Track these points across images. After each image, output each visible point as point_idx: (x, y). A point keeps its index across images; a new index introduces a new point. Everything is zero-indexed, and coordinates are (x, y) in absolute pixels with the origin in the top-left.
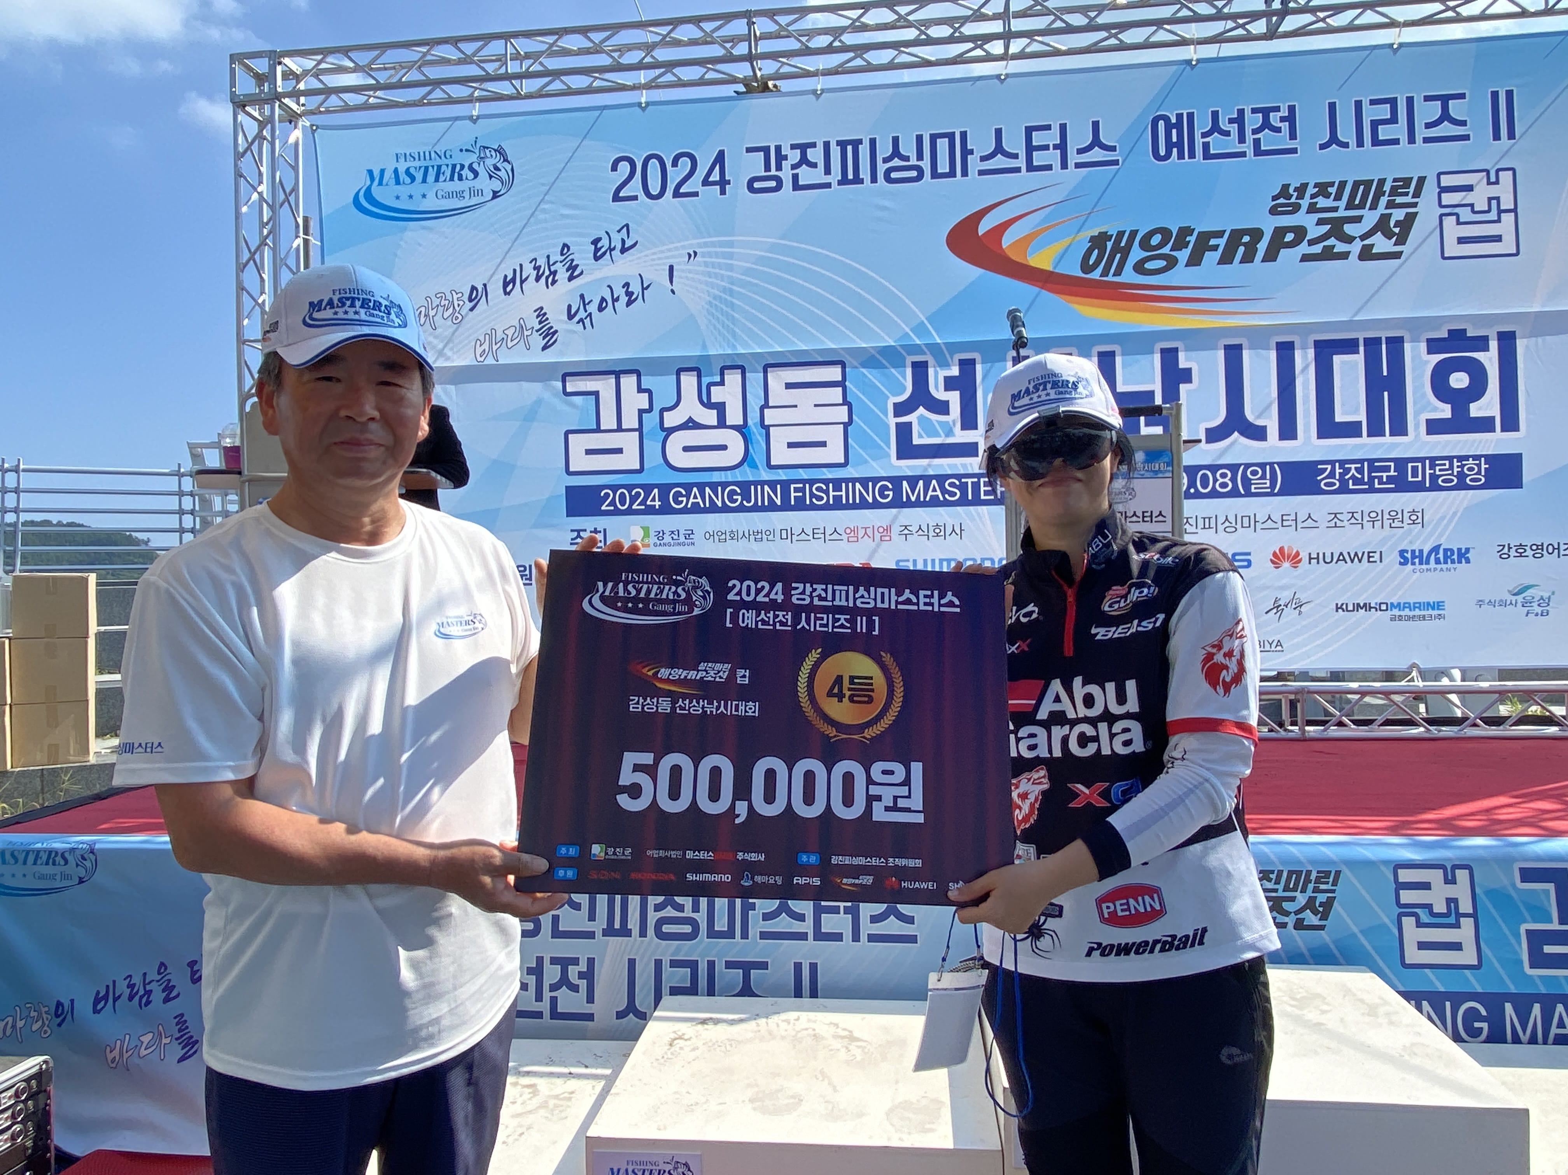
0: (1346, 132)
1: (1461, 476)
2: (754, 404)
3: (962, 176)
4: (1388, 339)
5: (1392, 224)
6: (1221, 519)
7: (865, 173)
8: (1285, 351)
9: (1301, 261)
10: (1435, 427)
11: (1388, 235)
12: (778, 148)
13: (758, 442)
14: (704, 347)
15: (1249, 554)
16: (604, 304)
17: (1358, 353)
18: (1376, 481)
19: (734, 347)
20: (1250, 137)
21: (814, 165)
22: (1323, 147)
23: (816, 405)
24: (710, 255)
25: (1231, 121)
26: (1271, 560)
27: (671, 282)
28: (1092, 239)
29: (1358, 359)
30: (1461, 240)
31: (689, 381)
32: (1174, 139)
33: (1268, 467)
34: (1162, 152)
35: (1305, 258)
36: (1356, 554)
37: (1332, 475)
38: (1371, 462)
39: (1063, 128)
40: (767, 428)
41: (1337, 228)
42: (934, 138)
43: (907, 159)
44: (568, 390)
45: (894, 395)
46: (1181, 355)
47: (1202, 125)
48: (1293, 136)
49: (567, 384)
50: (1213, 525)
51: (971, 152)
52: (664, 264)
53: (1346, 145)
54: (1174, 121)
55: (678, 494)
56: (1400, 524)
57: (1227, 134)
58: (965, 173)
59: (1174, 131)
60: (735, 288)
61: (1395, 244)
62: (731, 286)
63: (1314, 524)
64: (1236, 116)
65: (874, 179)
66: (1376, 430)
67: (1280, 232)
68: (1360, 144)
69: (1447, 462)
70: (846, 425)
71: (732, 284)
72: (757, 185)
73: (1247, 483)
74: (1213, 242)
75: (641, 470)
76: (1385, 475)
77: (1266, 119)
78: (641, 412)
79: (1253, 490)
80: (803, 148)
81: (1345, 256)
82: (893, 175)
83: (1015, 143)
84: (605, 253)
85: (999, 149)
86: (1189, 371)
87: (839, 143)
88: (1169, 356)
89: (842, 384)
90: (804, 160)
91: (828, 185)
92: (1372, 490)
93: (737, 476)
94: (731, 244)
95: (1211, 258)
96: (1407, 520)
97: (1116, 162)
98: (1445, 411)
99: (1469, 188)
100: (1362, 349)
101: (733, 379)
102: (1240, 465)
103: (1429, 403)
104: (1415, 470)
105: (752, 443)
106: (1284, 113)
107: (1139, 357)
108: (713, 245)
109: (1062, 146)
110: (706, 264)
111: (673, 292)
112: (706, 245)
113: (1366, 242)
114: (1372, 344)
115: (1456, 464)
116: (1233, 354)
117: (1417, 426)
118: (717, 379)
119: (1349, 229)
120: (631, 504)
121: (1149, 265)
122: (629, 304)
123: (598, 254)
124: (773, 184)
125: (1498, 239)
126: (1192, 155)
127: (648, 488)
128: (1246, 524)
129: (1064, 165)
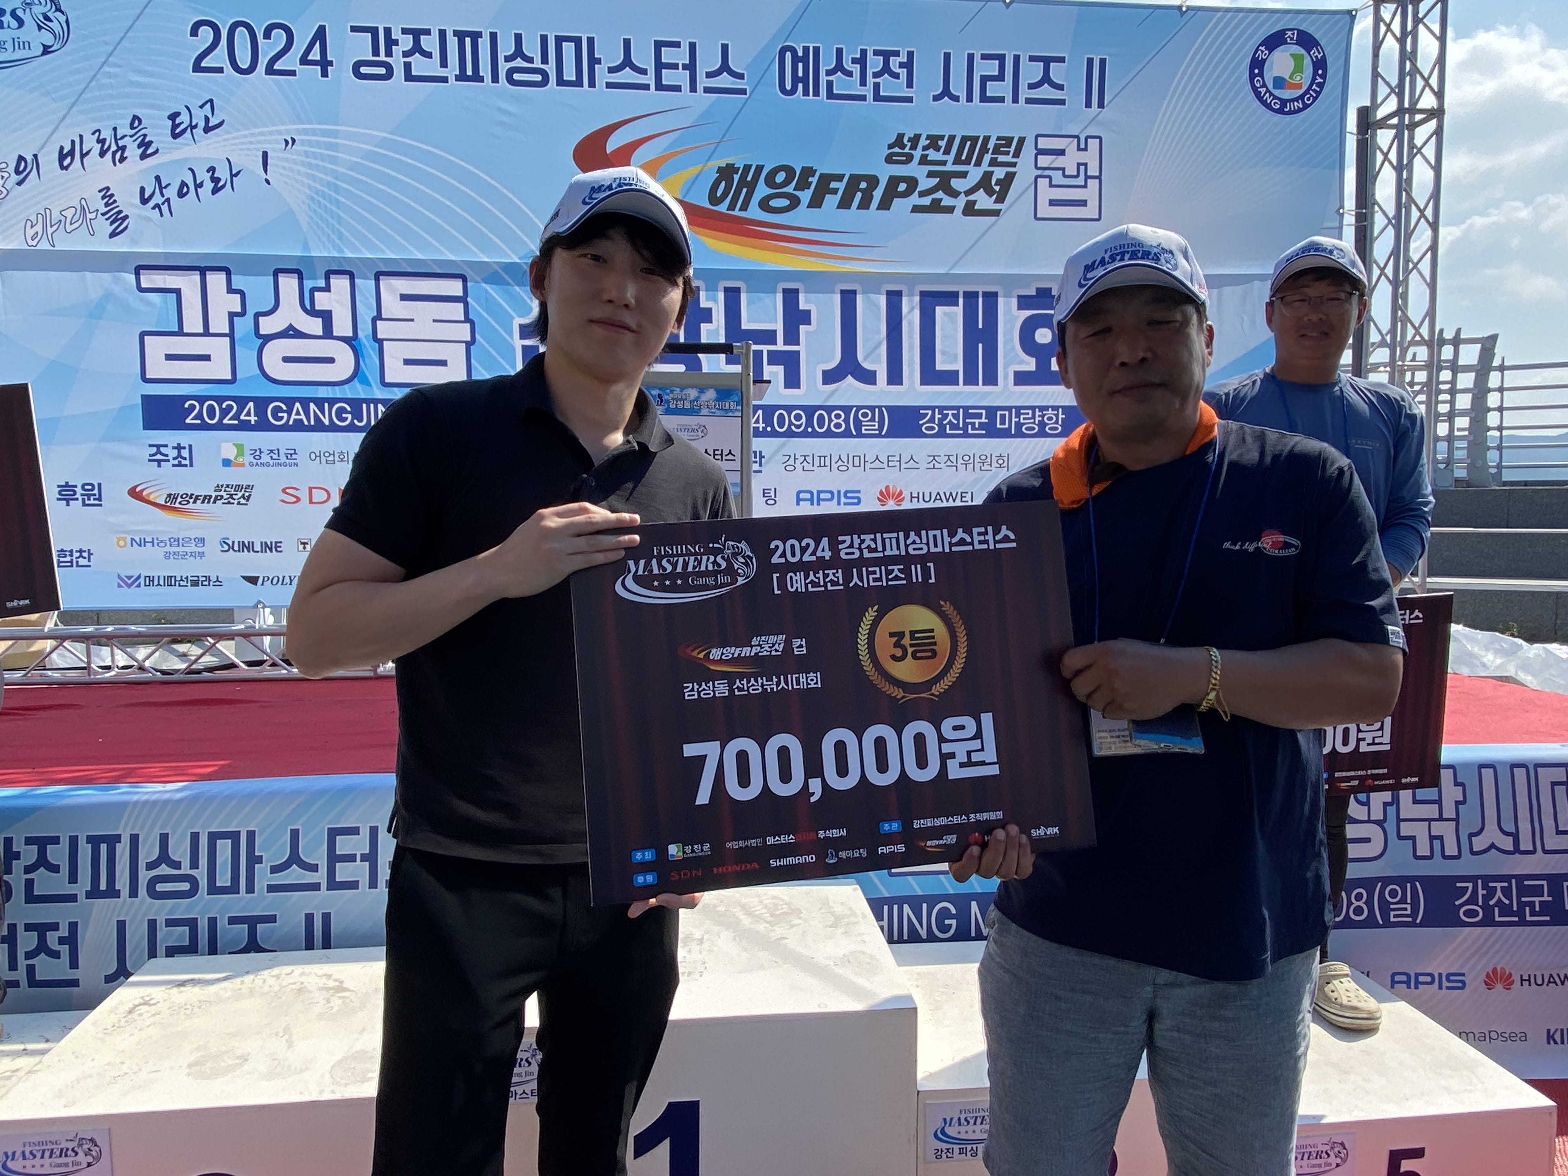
0: (958, 87)
1: (1042, 424)
2: (366, 314)
3: (589, 86)
4: (985, 294)
5: (993, 182)
6: (835, 458)
7: (485, 70)
8: (894, 299)
9: (912, 211)
10: (1022, 378)
11: (990, 192)
12: (388, 31)
13: (370, 357)
14: (306, 247)
15: (859, 492)
16: (185, 190)
17: (958, 305)
18: (970, 426)
19: (340, 250)
20: (870, 80)
21: (428, 55)
22: (936, 98)
23: (435, 321)
24: (310, 143)
25: (854, 61)
26: (878, 499)
27: (266, 171)
28: (720, 170)
29: (958, 311)
30: (1053, 203)
31: (289, 285)
32: (800, 74)
33: (877, 410)
34: (788, 87)
35: (916, 209)
36: (951, 494)
37: (932, 420)
38: (965, 409)
39: (693, 46)
40: (380, 342)
41: (944, 182)
42: (559, 40)
43: (530, 60)
44: (143, 285)
45: (520, 316)
46: (802, 297)
47: (827, 62)
48: (910, 85)
49: (142, 277)
50: (828, 463)
51: (599, 61)
52: (258, 150)
53: (956, 99)
54: (800, 54)
55: (277, 409)
56: (989, 468)
57: (850, 74)
58: (592, 84)
59: (800, 65)
60: (339, 183)
61: (995, 202)
62: (334, 181)
63: (916, 466)
64: (858, 56)
65: (495, 79)
66: (971, 380)
67: (894, 181)
68: (970, 99)
69: (1030, 412)
70: (469, 345)
71: (336, 178)
72: (363, 70)
73: (858, 424)
74: (833, 185)
75: (233, 381)
76: (977, 421)
77: (886, 63)
78: (232, 315)
79: (864, 432)
80: (417, 34)
81: (950, 210)
82: (516, 76)
83: (644, 57)
84: (186, 129)
85: (627, 62)
86: (808, 312)
87: (456, 33)
88: (791, 296)
89: (462, 299)
90: (417, 48)
91: (445, 80)
92: (966, 435)
93: (347, 392)
94: (334, 134)
95: (831, 201)
96: (995, 464)
97: (743, 92)
98: (1030, 364)
99: (1062, 152)
100: (961, 300)
101: (340, 284)
102: (852, 407)
103: (1017, 355)
104: (1003, 417)
105: (363, 356)
106: (903, 58)
107: (762, 295)
108: (314, 132)
109: (691, 67)
110: (306, 154)
111: (268, 182)
112: (306, 132)
113: (971, 198)
114: (971, 297)
115: (1038, 413)
116: (848, 299)
117: (1006, 377)
118: (322, 283)
119: (955, 183)
120: (222, 418)
121: (774, 203)
122: (215, 191)
123: (178, 131)
124: (382, 71)
125: (1083, 203)
126: (816, 93)
127: (242, 402)
128: (857, 463)
129: (693, 89)
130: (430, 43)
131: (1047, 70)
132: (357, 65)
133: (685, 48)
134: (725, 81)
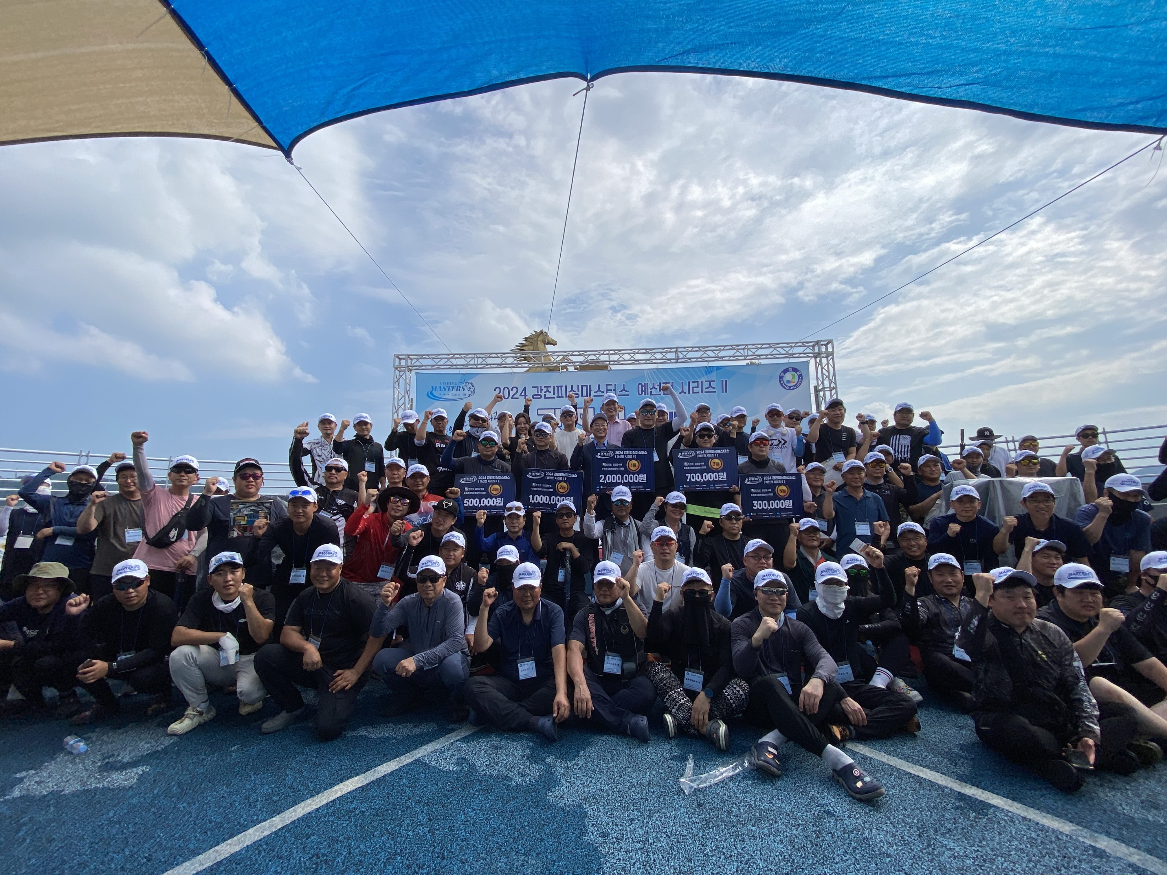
130: (551, 389)
131: (710, 384)
132: (533, 396)
133: (614, 385)
134: (624, 393)
